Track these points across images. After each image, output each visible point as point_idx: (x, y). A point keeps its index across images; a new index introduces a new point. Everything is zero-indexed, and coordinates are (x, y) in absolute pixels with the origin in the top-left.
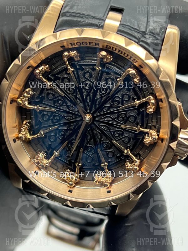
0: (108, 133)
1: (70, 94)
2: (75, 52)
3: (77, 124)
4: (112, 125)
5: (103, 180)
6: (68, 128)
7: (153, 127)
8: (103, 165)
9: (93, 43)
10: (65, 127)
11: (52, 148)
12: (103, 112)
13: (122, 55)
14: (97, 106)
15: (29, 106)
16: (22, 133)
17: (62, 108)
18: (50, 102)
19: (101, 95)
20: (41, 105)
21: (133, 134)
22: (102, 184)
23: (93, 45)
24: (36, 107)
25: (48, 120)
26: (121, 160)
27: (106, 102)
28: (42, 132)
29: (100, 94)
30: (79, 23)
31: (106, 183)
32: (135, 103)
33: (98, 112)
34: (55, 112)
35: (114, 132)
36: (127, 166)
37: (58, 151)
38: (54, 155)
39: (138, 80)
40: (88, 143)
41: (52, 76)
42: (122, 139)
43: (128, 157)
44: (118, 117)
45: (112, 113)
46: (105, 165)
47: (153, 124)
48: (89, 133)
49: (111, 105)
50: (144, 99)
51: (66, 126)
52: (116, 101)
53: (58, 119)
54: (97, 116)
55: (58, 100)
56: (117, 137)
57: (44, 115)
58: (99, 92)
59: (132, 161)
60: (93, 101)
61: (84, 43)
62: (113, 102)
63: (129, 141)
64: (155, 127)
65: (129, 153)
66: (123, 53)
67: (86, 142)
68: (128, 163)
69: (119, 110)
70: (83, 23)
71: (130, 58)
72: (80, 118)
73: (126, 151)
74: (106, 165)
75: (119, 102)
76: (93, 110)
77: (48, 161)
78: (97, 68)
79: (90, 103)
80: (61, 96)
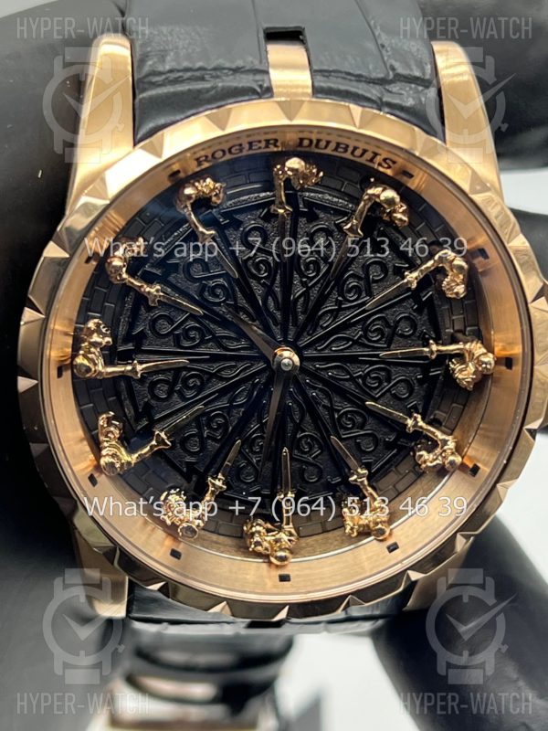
0: (347, 384)
1: (218, 304)
2: (208, 180)
3: (254, 386)
4: (354, 360)
5: (368, 517)
6: (232, 400)
7: (460, 336)
8: (355, 477)
9: (260, 142)
10: (223, 403)
11: (197, 472)
12: (319, 329)
13: (348, 155)
14: (301, 318)
15: (110, 369)
16: (104, 452)
17: (201, 349)
18: (163, 343)
19: (304, 284)
20: (144, 357)
21: (419, 369)
22: (365, 532)
23: (260, 148)
24: (129, 368)
25: (170, 393)
26: (401, 448)
27: (322, 299)
28: (163, 435)
29: (301, 282)
30: (201, 97)
31: (380, 526)
32: (405, 281)
33: (305, 334)
34: (185, 368)
35: (364, 378)
36: (425, 462)
37: (220, 476)
38: (211, 489)
39: (403, 213)
40: (298, 428)
41: (152, 266)
42: (389, 390)
43: (418, 435)
44: (366, 330)
45: (346, 326)
46: (359, 475)
47: (456, 328)
48: (295, 401)
49: (339, 303)
50: (430, 263)
51: (225, 399)
52: (349, 291)
53: (199, 384)
54: (308, 346)
55: (186, 331)
56: (376, 388)
57: (153, 385)
58: (296, 276)
59: (432, 445)
60: (287, 307)
61: (233, 150)
62: (341, 293)
63: (411, 391)
64: (464, 334)
65: (421, 423)
66: (350, 149)
67: (290, 426)
68: (423, 453)
69: (364, 311)
70: (213, 92)
71: (371, 160)
72: (261, 365)
73: (410, 422)
74: (363, 476)
75: (358, 290)
76: (292, 332)
77: (196, 513)
78: (281, 211)
79: (278, 315)
80: (193, 317)
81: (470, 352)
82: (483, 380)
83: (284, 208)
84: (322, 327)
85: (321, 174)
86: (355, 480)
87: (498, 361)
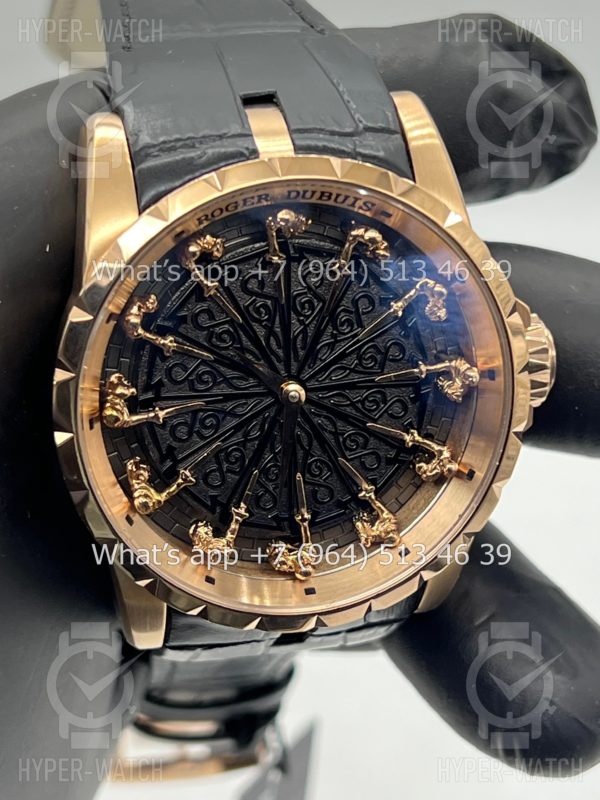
0: (348, 409)
1: (227, 348)
2: (208, 237)
3: (265, 419)
4: (352, 386)
5: (378, 529)
6: (246, 435)
7: (443, 356)
8: (364, 493)
9: (253, 198)
10: (238, 438)
11: (221, 504)
12: (319, 362)
13: (331, 203)
14: (301, 353)
15: (135, 418)
16: (136, 494)
17: (215, 391)
18: (180, 389)
19: (301, 322)
20: (162, 404)
21: (411, 389)
22: (377, 543)
23: (253, 204)
24: (152, 415)
25: (190, 434)
26: (402, 462)
27: (319, 333)
28: (187, 473)
29: (299, 320)
31: (391, 535)
32: (392, 310)
33: (306, 368)
34: (201, 410)
35: (362, 402)
36: (425, 472)
37: (242, 505)
38: (235, 517)
39: (385, 249)
40: (308, 454)
41: (164, 319)
42: (386, 411)
43: (417, 449)
44: (360, 358)
45: (343, 355)
46: (367, 491)
47: (439, 349)
48: (303, 429)
49: (333, 336)
50: (412, 292)
51: (240, 434)
52: (342, 324)
53: (215, 423)
54: (310, 379)
55: (199, 377)
56: (375, 410)
57: (174, 428)
58: (293, 315)
59: (430, 456)
60: (288, 344)
61: (230, 208)
62: (335, 327)
63: (405, 409)
64: (446, 354)
65: (418, 438)
66: (333, 197)
67: (300, 454)
68: (422, 464)
69: (358, 341)
71: (353, 205)
72: (269, 401)
73: (408, 438)
74: (370, 491)
75: (349, 322)
76: (294, 367)
77: (224, 541)
78: (276, 259)
79: (280, 352)
80: (204, 362)
81: (456, 368)
82: (470, 392)
83: (278, 255)
84: (321, 359)
85: (310, 222)
86: (364, 496)
87: (482, 374)
